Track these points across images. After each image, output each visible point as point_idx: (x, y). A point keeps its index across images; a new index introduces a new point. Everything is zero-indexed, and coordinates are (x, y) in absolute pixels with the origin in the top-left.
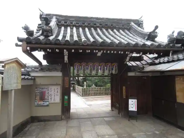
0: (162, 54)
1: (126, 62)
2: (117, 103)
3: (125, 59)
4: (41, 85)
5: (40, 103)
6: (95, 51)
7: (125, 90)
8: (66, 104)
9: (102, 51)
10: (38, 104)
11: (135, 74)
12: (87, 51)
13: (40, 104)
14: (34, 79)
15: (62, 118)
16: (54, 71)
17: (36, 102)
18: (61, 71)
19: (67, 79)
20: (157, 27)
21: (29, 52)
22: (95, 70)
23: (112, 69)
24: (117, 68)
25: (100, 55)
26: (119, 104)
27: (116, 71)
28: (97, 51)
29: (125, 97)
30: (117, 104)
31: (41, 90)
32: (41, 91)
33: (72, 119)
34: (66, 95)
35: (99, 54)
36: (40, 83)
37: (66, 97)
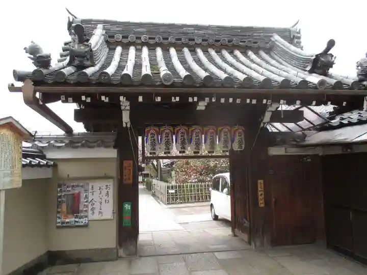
0: (344, 104)
1: (264, 123)
2: (247, 220)
3: (262, 118)
4: (69, 179)
5: (67, 220)
7: (262, 189)
8: (127, 222)
9: (207, 99)
10: (63, 223)
11: (286, 152)
13: (68, 222)
14: (54, 165)
15: (119, 255)
16: (99, 146)
17: (59, 218)
18: (115, 147)
19: (127, 163)
20: (331, 44)
21: (41, 103)
22: (194, 142)
23: (233, 141)
24: (243, 136)
25: (203, 108)
26: (250, 221)
27: (240, 143)
28: (196, 99)
29: (262, 205)
30: (244, 220)
31: (69, 191)
32: (70, 193)
33: (141, 256)
34: (127, 201)
35: (202, 106)
36: (68, 175)
37: (127, 207)
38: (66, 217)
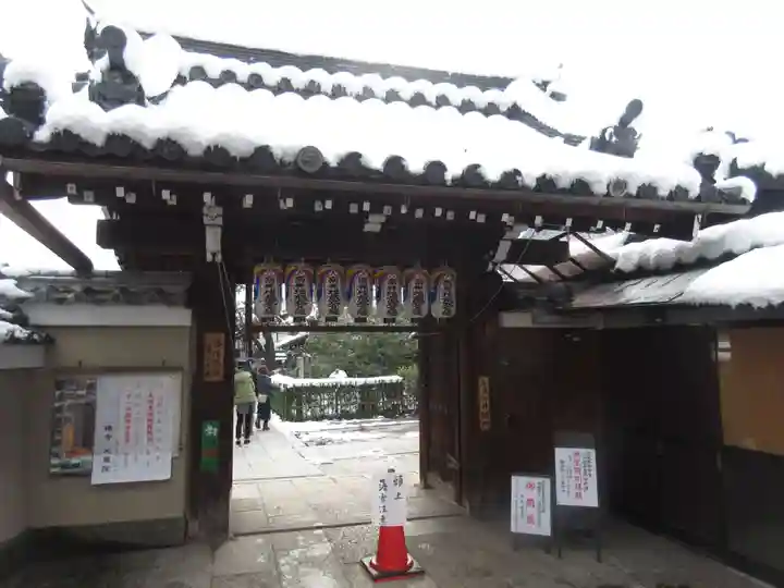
1: (495, 264)
2: (453, 455)
3: (491, 253)
4: (80, 369)
5: (74, 461)
6: (354, 209)
7: (487, 395)
8: (209, 461)
9: (387, 210)
10: (64, 466)
11: (533, 322)
12: (318, 207)
13: (77, 466)
14: (47, 338)
15: (190, 533)
16: (152, 301)
17: (57, 456)
18: (188, 305)
19: (214, 339)
20: (635, 108)
21: (18, 197)
22: (355, 299)
23: (432, 298)
24: (453, 290)
25: (377, 228)
26: (460, 460)
27: (447, 303)
28: (366, 206)
29: (485, 428)
30: (449, 456)
31: (82, 396)
32: (83, 401)
33: (237, 535)
34: (210, 418)
35: (374, 225)
36: (80, 363)
37: (211, 430)
38: (73, 453)
